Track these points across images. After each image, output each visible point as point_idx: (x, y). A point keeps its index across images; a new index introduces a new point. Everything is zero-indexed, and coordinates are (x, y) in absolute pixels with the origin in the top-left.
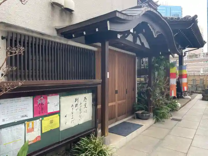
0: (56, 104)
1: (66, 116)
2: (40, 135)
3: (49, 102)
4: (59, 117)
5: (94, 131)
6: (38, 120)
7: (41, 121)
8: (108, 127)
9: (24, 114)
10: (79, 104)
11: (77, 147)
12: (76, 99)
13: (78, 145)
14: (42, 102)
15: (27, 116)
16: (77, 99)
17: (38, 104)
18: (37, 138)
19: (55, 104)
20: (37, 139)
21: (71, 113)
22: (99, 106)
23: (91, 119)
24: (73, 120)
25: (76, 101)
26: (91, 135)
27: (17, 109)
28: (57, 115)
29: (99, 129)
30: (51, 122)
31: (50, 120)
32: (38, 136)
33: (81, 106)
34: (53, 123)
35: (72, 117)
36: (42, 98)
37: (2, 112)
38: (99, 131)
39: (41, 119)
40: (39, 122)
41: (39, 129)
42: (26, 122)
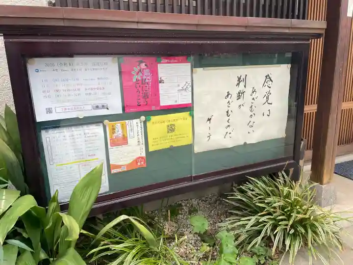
0: (182, 85)
1: (209, 120)
2: (144, 155)
3: (163, 79)
4: (190, 119)
5: (290, 165)
6: (138, 120)
7: (145, 122)
8: (333, 160)
9: (99, 103)
10: (249, 90)
11: (239, 197)
12: (239, 79)
13: (242, 192)
14: (144, 78)
15: (108, 109)
16: (243, 77)
17: (134, 80)
18: (136, 161)
19: (179, 86)
20: (137, 163)
21: (226, 113)
22: (311, 109)
23: (282, 135)
24: (229, 130)
25: (238, 84)
26: (280, 174)
27: (79, 87)
28: (185, 114)
29: (306, 162)
30: (171, 129)
31: (166, 124)
32: (139, 158)
33: (253, 99)
34: (176, 132)
35: (228, 124)
36: (143, 65)
37: (44, 92)
38: (306, 168)
39: (143, 118)
40: (139, 125)
41: (141, 140)
42: (106, 122)
